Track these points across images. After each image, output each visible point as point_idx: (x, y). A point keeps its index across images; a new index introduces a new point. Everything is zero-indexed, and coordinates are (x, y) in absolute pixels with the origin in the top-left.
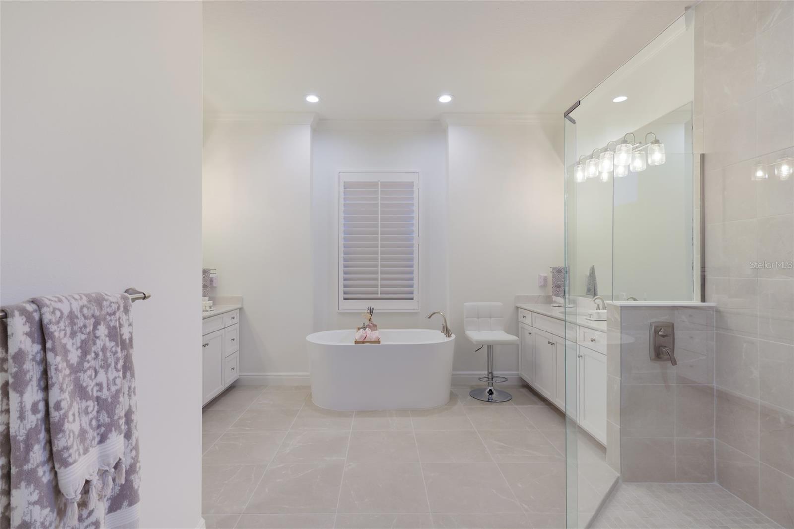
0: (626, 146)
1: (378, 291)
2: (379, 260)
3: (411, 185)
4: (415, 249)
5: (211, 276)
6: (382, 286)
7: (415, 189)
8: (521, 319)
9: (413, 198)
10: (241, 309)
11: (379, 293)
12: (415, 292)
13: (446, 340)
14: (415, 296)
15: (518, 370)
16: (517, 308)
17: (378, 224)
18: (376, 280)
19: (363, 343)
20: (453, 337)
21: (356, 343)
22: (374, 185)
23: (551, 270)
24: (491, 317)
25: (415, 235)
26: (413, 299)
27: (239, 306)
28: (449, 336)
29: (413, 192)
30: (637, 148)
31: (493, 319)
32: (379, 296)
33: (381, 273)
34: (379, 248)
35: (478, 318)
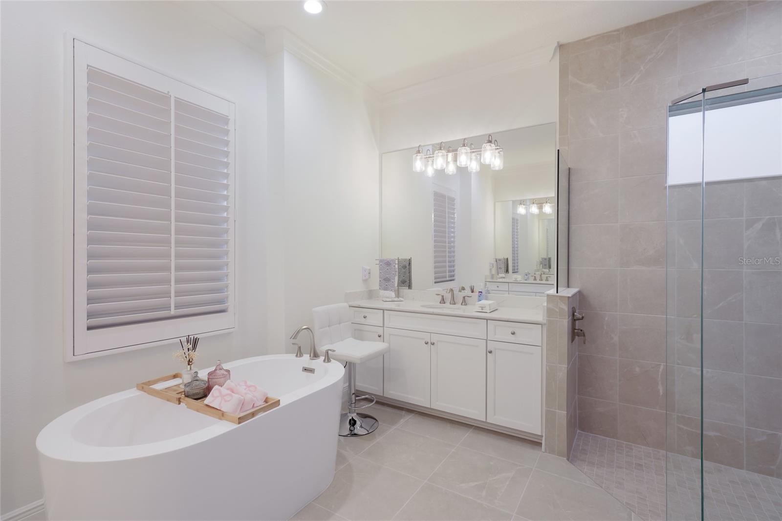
0: (491, 145)
1: (170, 304)
2: (173, 245)
4: (231, 227)
7: (231, 128)
12: (231, 299)
14: (231, 305)
18: (166, 281)
19: (253, 415)
21: (241, 420)
23: (378, 262)
25: (231, 205)
26: (226, 311)
30: (498, 149)
31: (341, 325)
32: (173, 312)
33: (176, 270)
34: (173, 223)
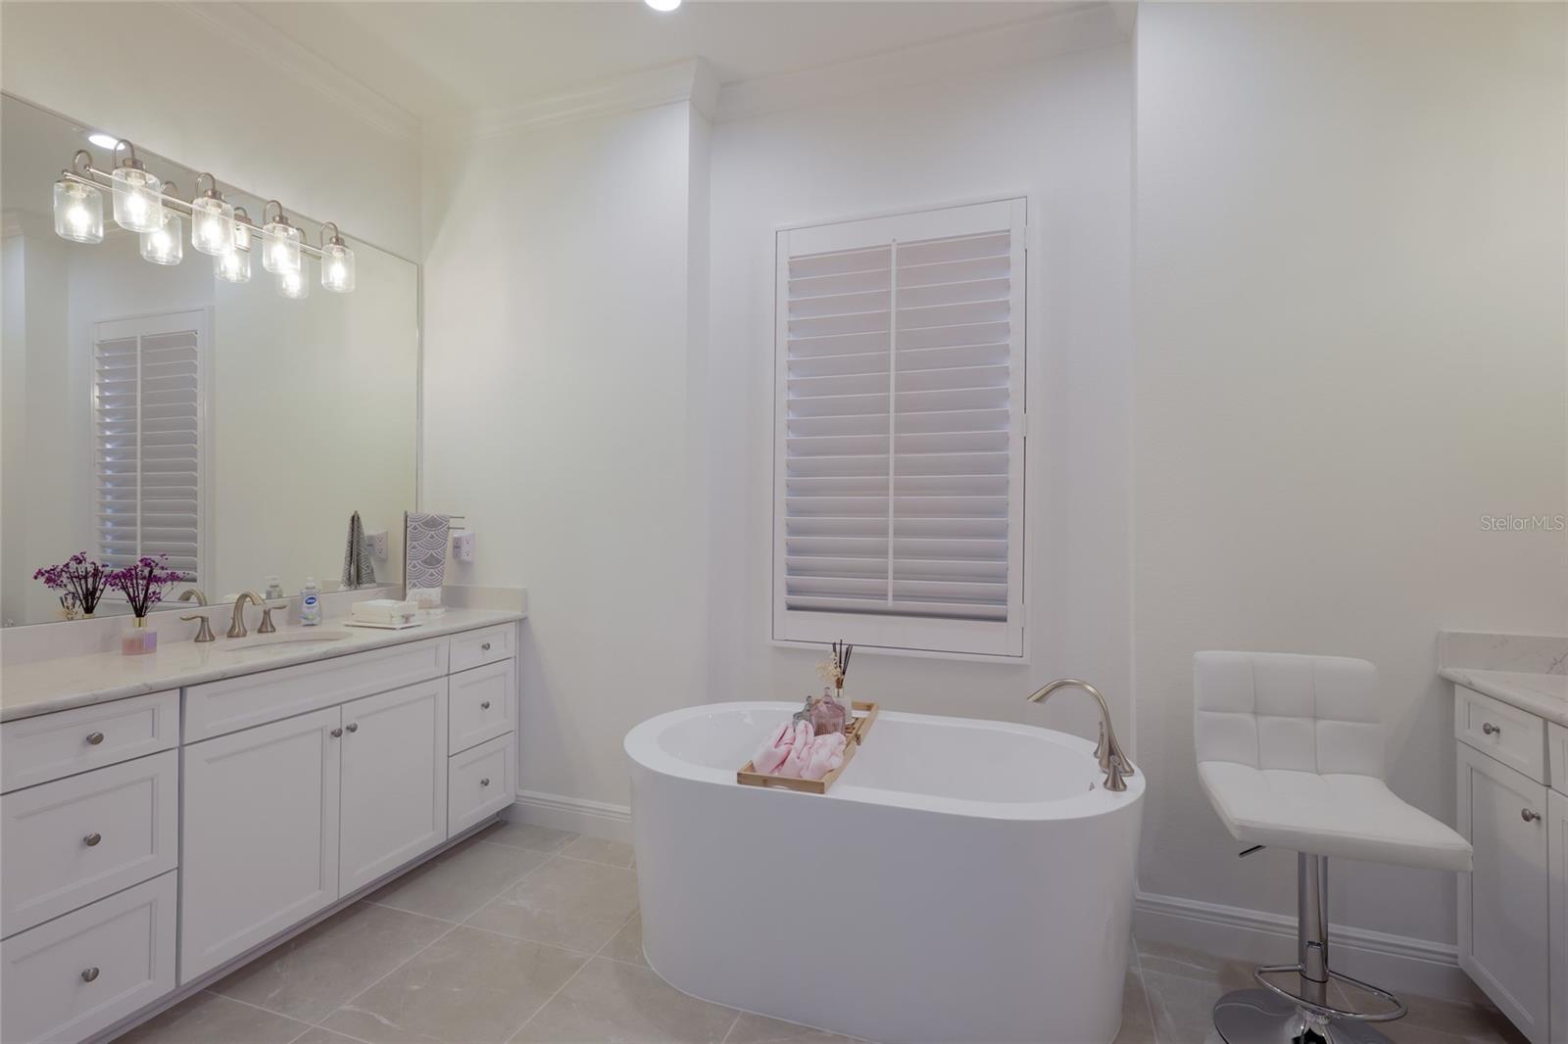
1: (887, 591)
2: (891, 493)
3: (1002, 240)
4: (1014, 452)
5: (456, 534)
6: (899, 574)
7: (1015, 254)
8: (1468, 731)
9: (1006, 286)
10: (522, 622)
11: (890, 594)
12: (1014, 599)
13: (1103, 802)
14: (1012, 608)
15: (1453, 940)
16: (1449, 684)
17: (889, 376)
18: (882, 552)
19: (766, 781)
20: (1136, 784)
21: (742, 778)
22: (880, 255)
24: (1315, 718)
25: (1013, 406)
26: (1004, 619)
27: (517, 613)
28: (1115, 784)
29: (1006, 264)
31: (1322, 724)
32: (890, 604)
33: (897, 533)
34: (892, 455)
35: (1256, 713)
